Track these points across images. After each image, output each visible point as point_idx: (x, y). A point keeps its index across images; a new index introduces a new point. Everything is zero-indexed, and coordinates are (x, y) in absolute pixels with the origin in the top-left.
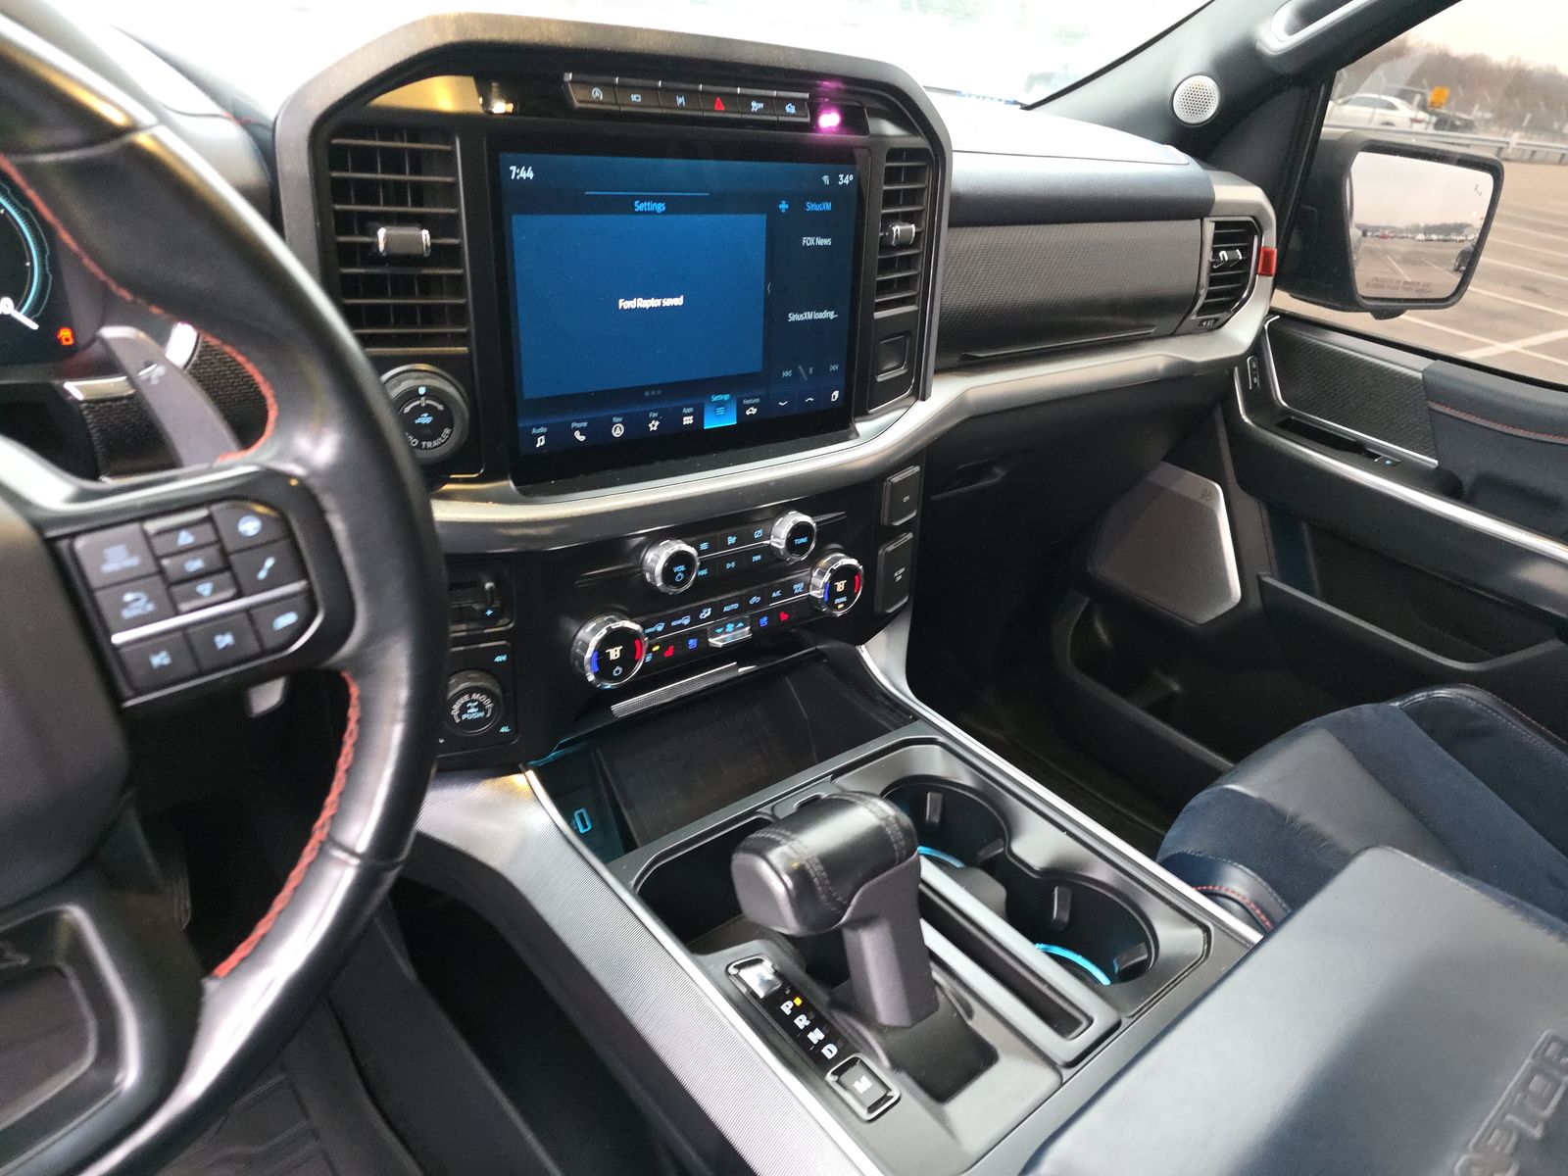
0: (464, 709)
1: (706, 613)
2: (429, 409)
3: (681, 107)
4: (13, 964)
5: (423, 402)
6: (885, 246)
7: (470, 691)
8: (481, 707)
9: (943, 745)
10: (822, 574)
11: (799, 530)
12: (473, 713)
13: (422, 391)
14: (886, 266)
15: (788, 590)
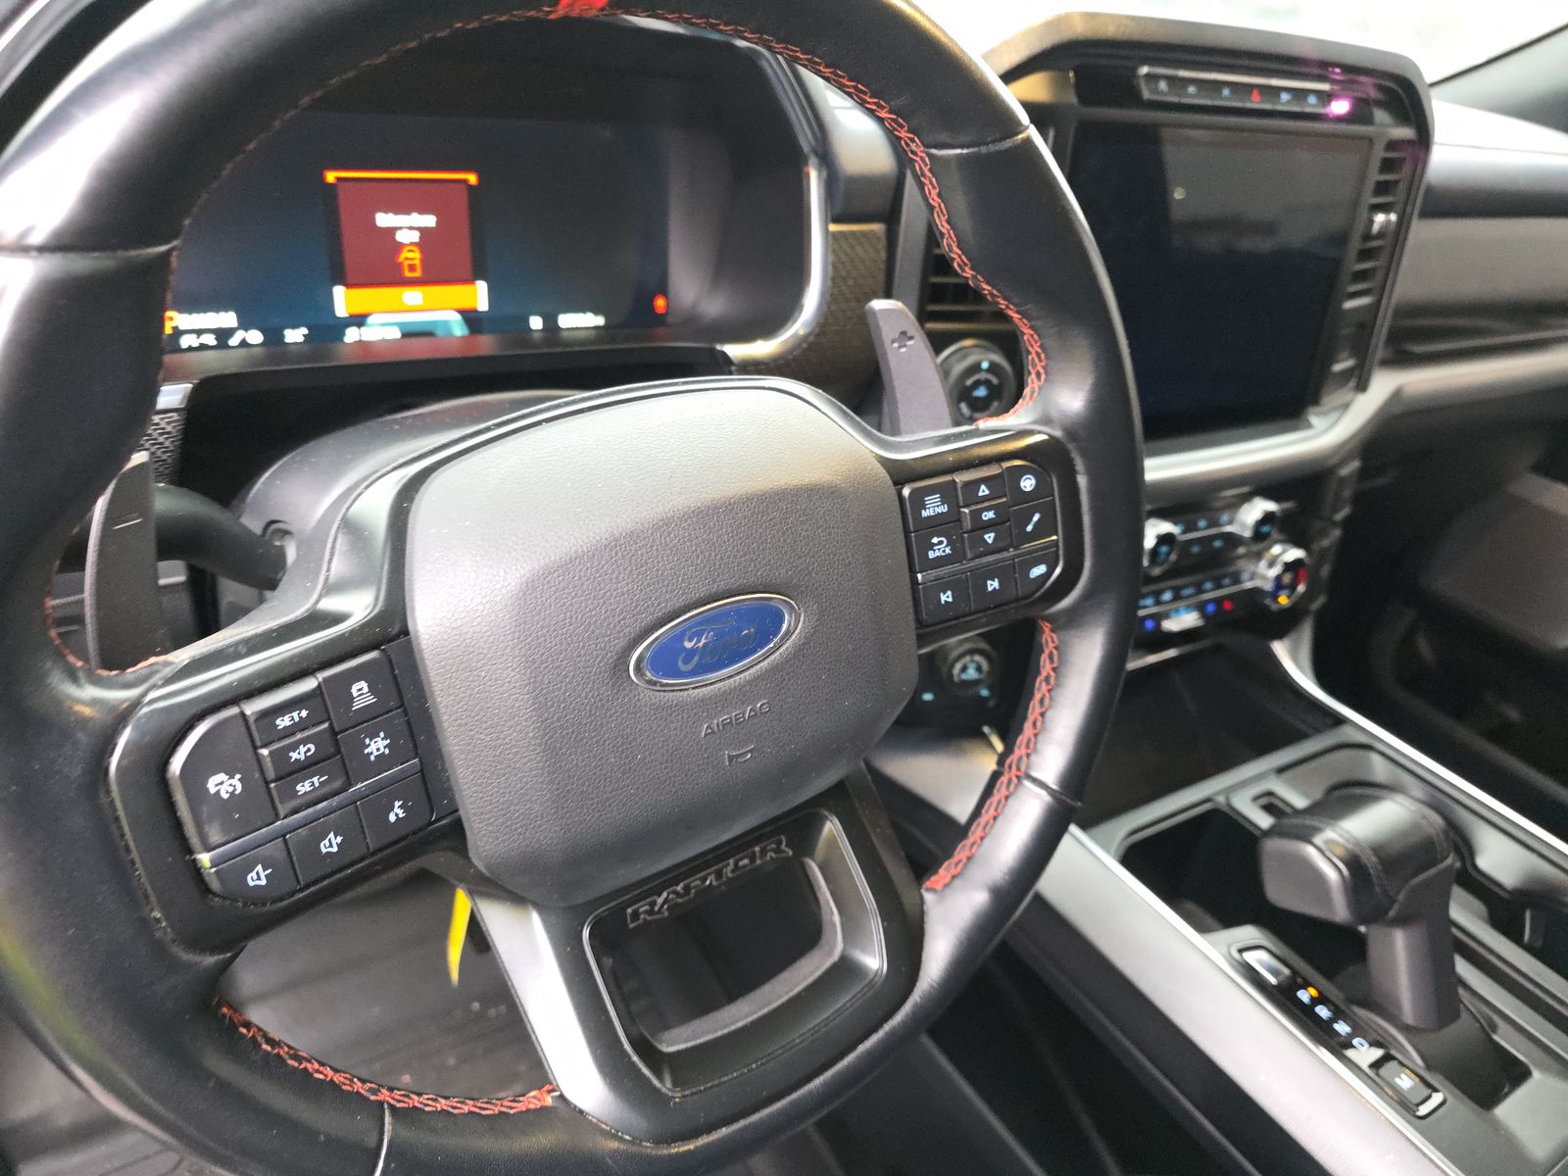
0: (964, 669)
1: (1167, 596)
2: (987, 383)
3: (1226, 99)
4: (784, 855)
5: (982, 376)
6: (1367, 236)
7: (971, 652)
8: (979, 669)
9: (1383, 754)
10: (1271, 564)
11: (1268, 518)
12: (972, 674)
13: (985, 365)
14: (1366, 254)
15: (1236, 580)
